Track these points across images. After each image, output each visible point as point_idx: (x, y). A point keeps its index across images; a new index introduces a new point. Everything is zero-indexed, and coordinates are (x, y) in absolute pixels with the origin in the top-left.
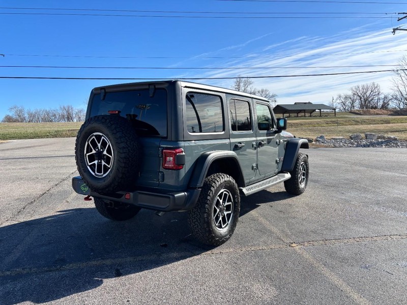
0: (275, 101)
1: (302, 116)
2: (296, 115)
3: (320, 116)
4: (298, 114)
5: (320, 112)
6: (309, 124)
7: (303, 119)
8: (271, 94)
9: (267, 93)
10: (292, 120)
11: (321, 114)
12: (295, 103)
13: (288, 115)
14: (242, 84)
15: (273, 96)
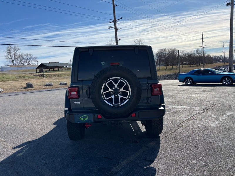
0: (37, 61)
1: (57, 70)
2: (52, 69)
3: (67, 70)
4: (53, 69)
5: (67, 67)
6: (65, 74)
7: (58, 72)
8: (34, 57)
9: (31, 56)
10: (51, 72)
11: (67, 68)
12: (50, 63)
13: (49, 69)
14: (12, 50)
15: (35, 58)
